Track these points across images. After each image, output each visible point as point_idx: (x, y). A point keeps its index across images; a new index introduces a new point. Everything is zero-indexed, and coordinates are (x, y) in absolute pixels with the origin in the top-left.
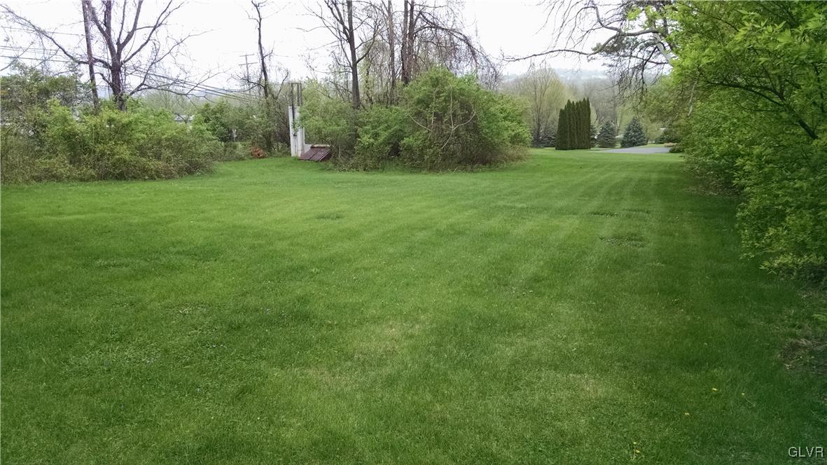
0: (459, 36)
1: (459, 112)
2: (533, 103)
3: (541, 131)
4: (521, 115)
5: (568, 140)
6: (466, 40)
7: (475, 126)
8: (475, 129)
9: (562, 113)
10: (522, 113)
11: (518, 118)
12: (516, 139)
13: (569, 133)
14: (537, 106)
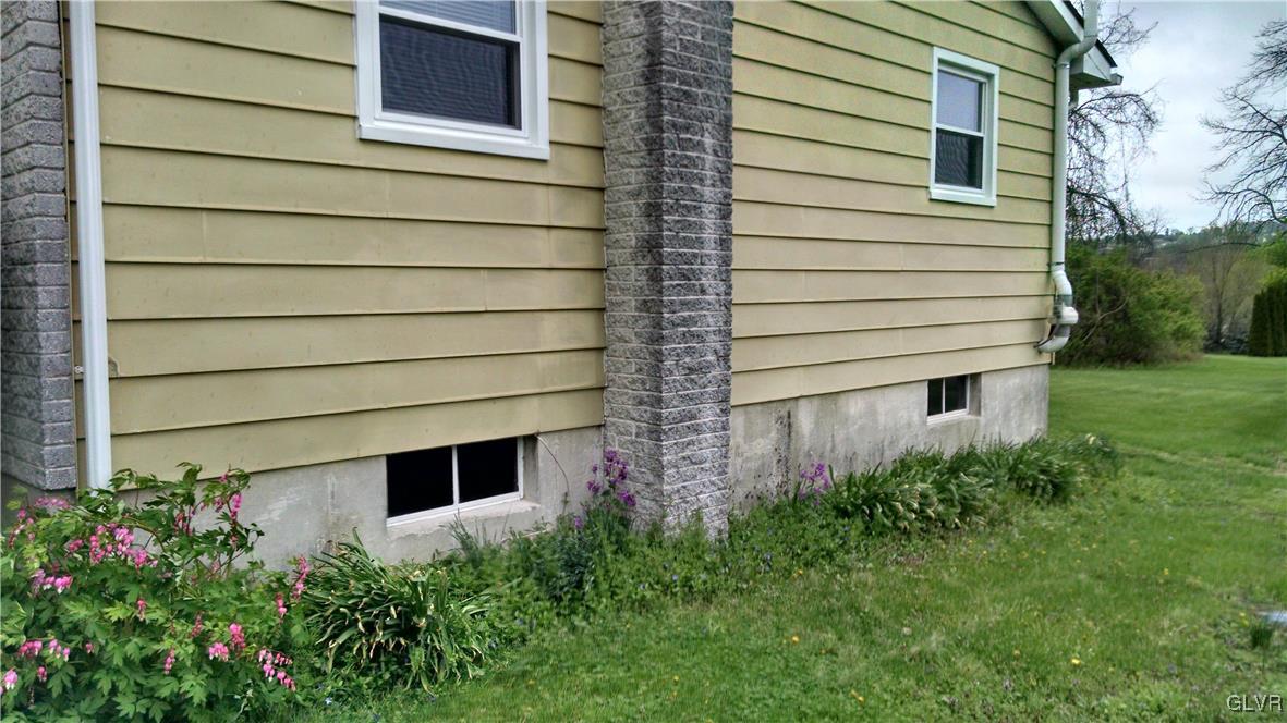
0: (1101, 201)
1: (1104, 297)
2: (1211, 285)
3: (1225, 327)
4: (1187, 301)
5: (1270, 341)
6: (1113, 206)
7: (1125, 312)
8: (1125, 317)
9: (1258, 300)
10: (1191, 298)
11: (1183, 305)
12: (1180, 334)
13: (1270, 331)
14: (1218, 291)
